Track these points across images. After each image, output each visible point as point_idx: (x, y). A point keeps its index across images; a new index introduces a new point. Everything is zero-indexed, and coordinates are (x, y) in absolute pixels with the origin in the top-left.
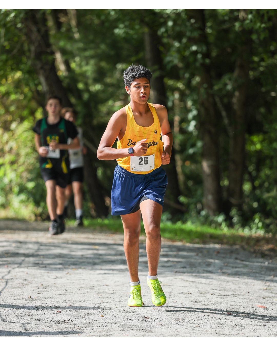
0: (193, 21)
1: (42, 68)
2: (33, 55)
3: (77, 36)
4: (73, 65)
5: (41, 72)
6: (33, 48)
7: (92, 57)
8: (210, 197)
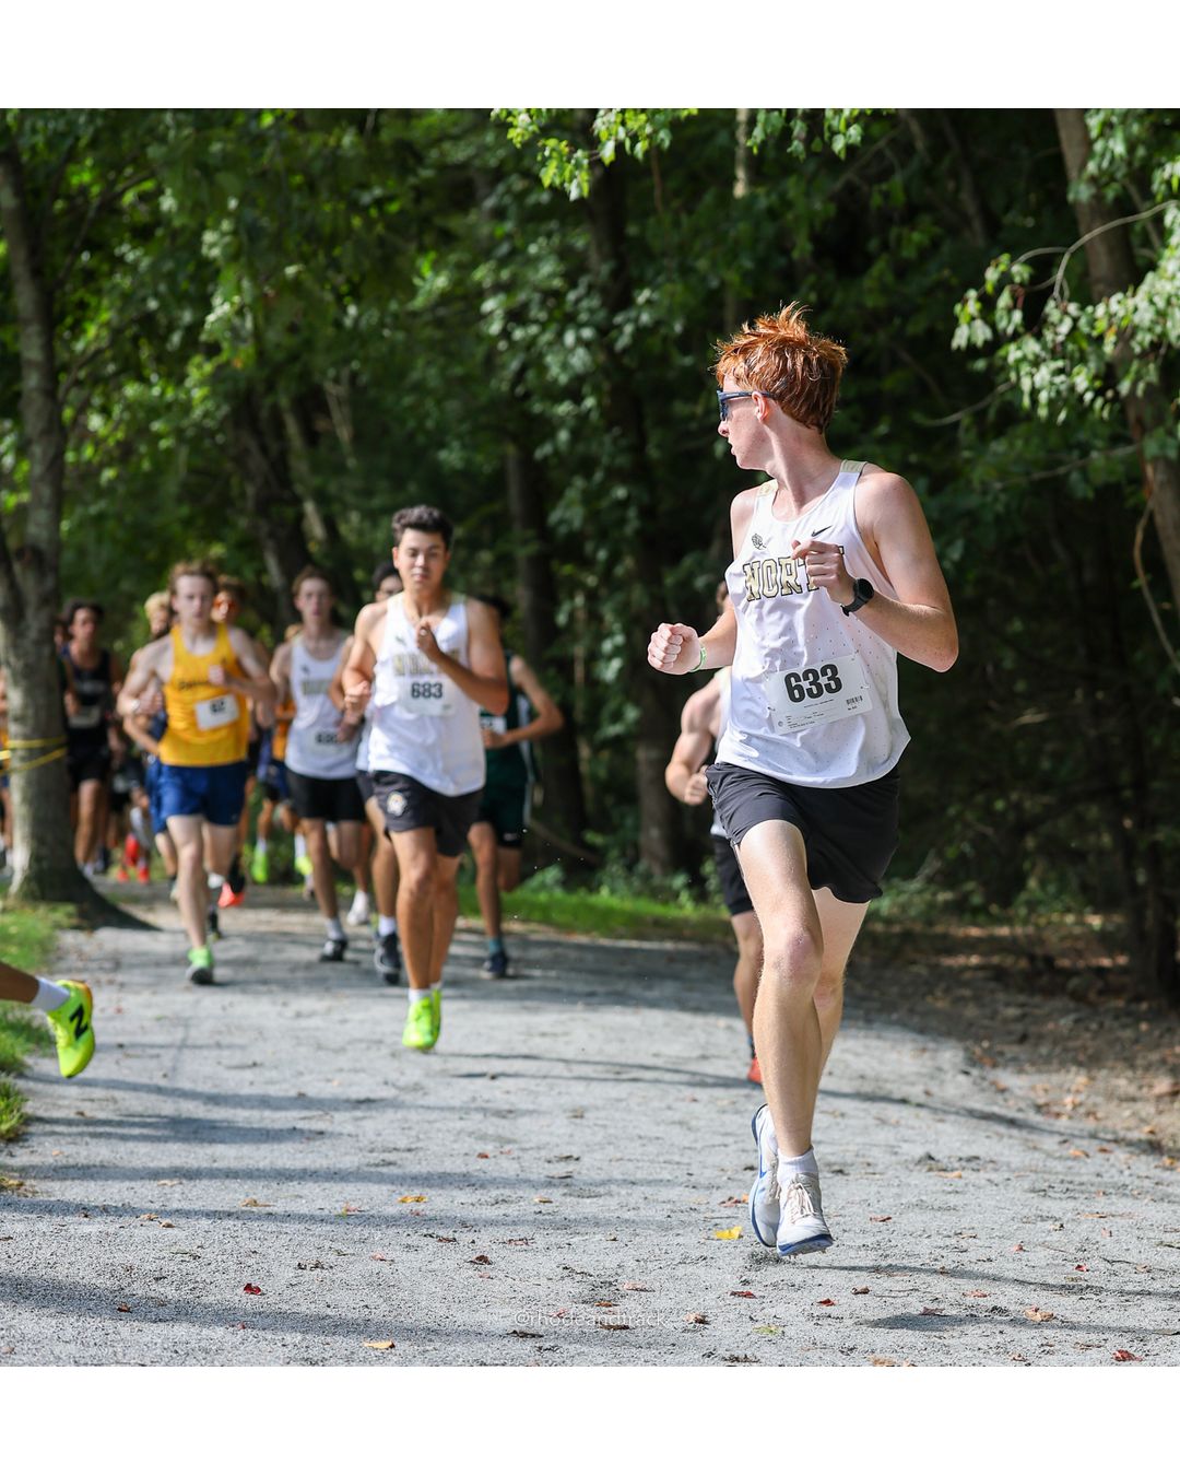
0: (617, 431)
1: (272, 535)
2: (250, 504)
3: (351, 462)
4: (343, 529)
5: (270, 544)
6: (251, 490)
8: (655, 833)
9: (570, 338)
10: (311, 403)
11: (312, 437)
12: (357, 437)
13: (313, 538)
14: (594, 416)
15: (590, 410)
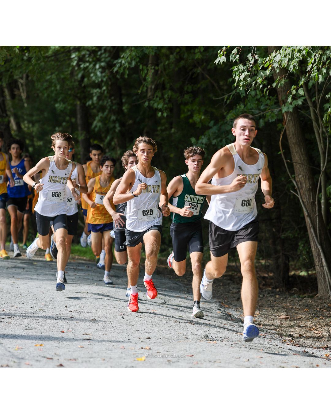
0: (113, 98)
3: (26, 105)
4: (23, 126)
7: (37, 121)
9: (97, 66)
10: (13, 85)
11: (13, 96)
12: (28, 97)
13: (13, 130)
14: (106, 92)
15: (104, 90)
